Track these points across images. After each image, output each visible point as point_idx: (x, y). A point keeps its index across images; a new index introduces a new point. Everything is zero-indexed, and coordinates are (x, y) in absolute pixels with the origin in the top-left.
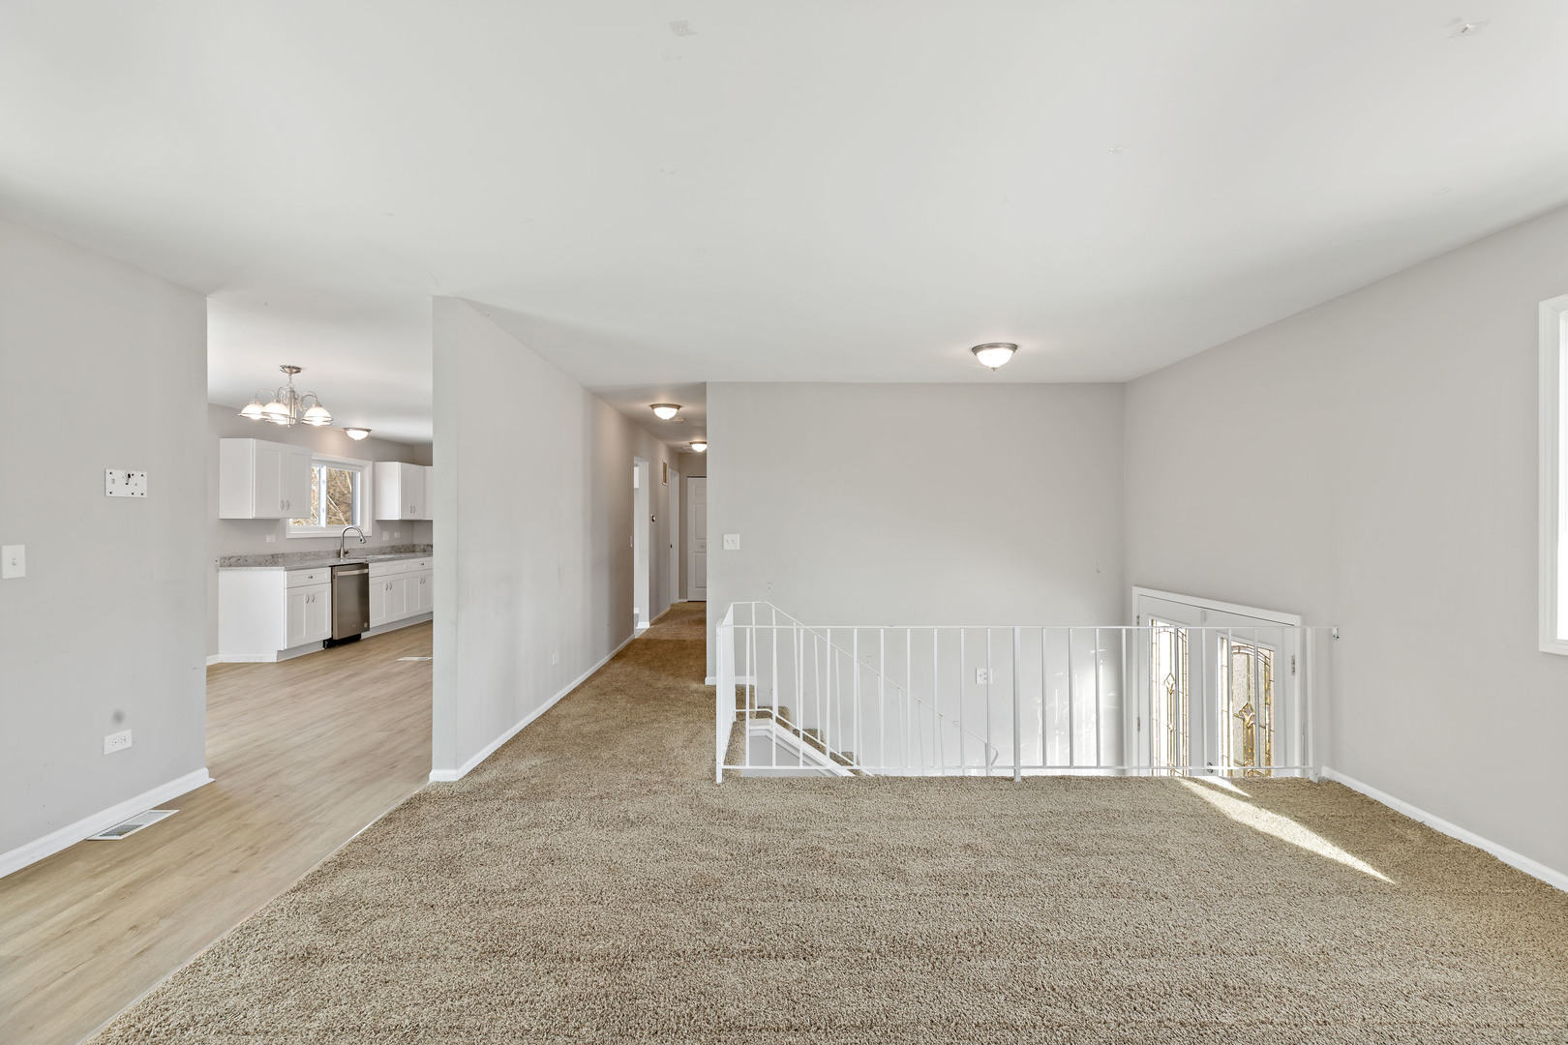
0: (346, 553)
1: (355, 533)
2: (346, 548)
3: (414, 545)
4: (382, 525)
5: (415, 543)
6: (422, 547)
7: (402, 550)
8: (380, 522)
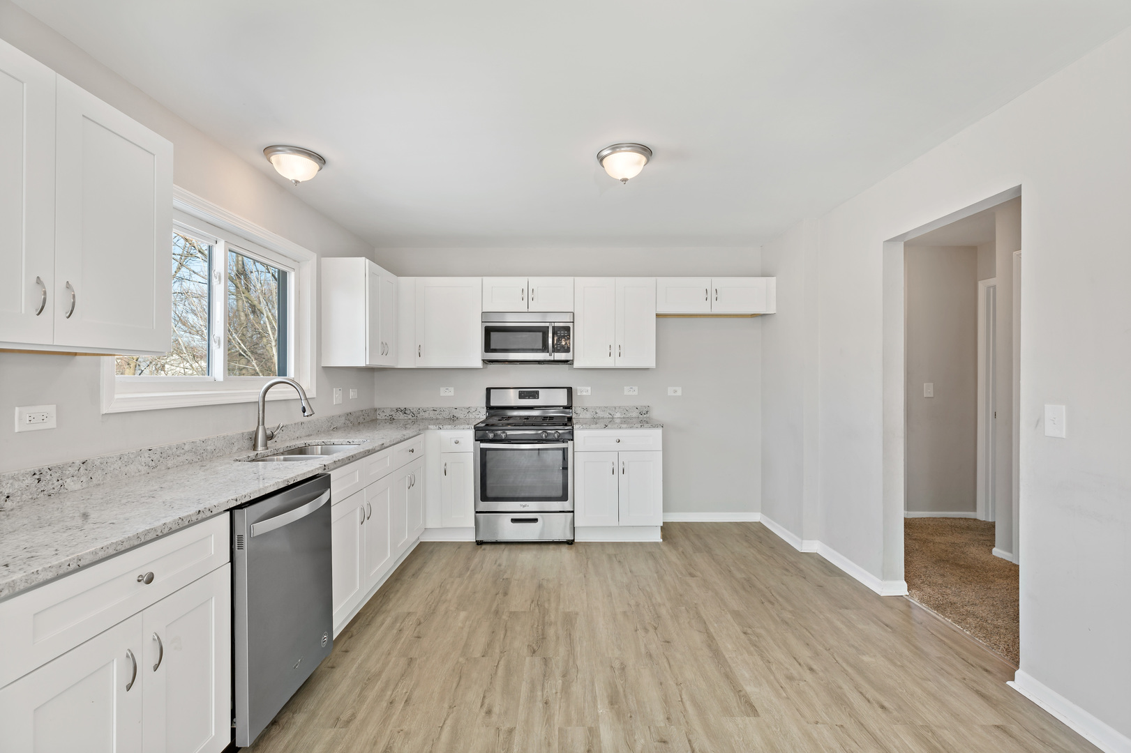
0: (270, 437)
1: (290, 393)
2: (270, 424)
3: (376, 410)
4: (331, 374)
5: (377, 405)
6: (388, 413)
7: (361, 420)
8: (329, 370)
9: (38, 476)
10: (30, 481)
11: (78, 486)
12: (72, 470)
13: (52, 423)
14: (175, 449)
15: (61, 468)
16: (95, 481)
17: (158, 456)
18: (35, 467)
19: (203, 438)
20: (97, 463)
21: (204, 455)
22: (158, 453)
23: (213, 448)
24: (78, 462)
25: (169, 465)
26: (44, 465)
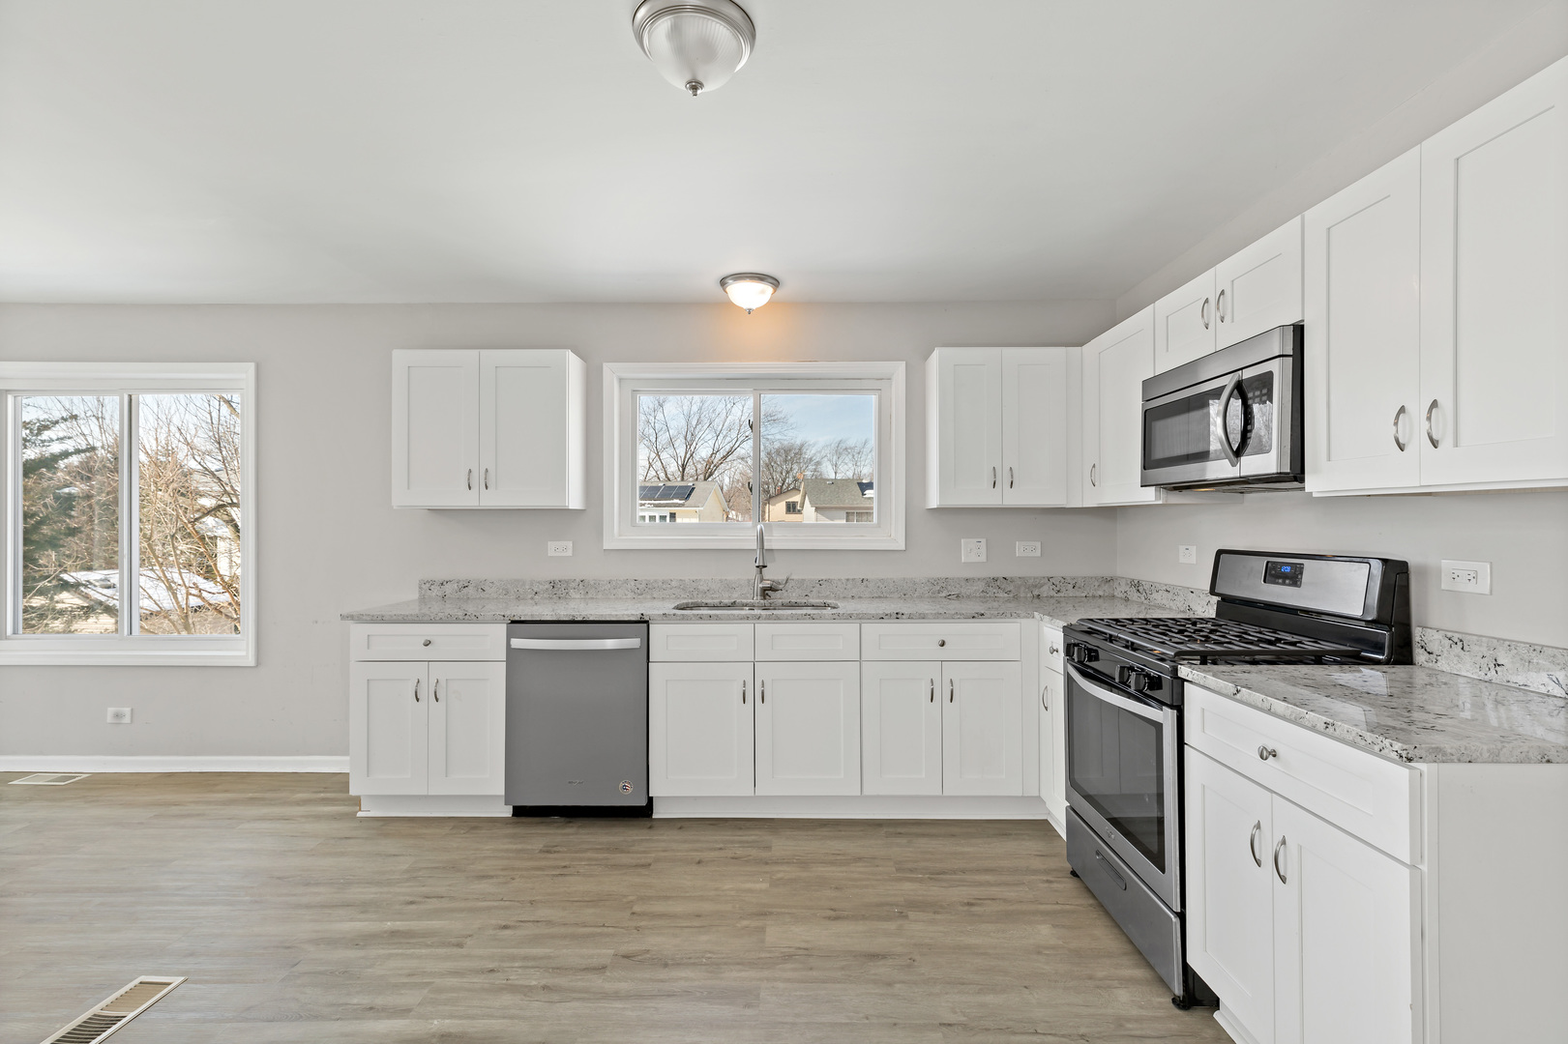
0: (771, 588)
9: (553, 584)
10: (547, 586)
11: (578, 596)
12: (573, 585)
13: (569, 553)
14: (660, 583)
15: (567, 582)
16: (590, 595)
17: (643, 586)
18: (551, 578)
19: (694, 578)
20: (592, 583)
21: (695, 593)
22: (644, 583)
23: (706, 589)
24: (578, 580)
25: (655, 596)
26: (557, 578)
